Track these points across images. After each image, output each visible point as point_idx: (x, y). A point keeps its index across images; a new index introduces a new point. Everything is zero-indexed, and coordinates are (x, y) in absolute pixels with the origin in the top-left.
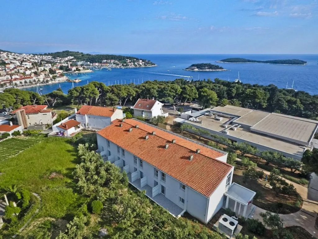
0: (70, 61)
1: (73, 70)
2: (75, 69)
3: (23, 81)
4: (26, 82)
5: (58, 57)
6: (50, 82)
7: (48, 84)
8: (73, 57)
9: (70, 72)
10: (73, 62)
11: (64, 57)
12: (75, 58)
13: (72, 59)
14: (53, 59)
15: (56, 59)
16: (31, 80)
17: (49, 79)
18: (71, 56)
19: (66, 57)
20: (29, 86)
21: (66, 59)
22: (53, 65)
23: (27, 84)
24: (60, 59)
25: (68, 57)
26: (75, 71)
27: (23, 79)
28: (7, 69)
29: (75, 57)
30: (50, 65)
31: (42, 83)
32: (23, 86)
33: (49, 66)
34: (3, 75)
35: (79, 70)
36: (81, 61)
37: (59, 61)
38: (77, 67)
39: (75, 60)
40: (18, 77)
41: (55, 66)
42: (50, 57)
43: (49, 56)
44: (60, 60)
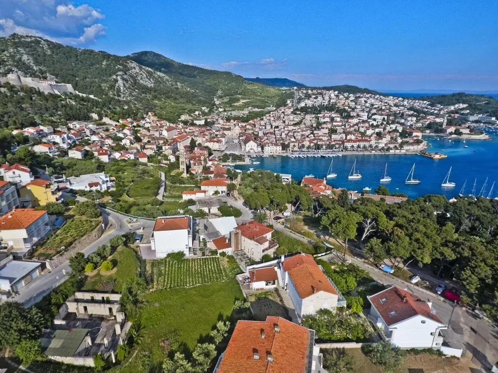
0: (456, 112)
1: (448, 132)
2: (454, 132)
3: (356, 145)
4: (359, 147)
5: (439, 103)
6: (392, 152)
7: (387, 153)
8: (465, 106)
9: (442, 135)
10: (463, 114)
11: (449, 105)
12: (470, 107)
13: (463, 109)
14: (429, 107)
15: (433, 108)
16: (367, 144)
17: (392, 146)
18: (464, 103)
19: (454, 104)
20: (361, 153)
21: (452, 108)
22: (420, 120)
23: (359, 149)
24: (442, 107)
25: (457, 106)
26: (451, 134)
27: (359, 141)
28: (347, 124)
29: (470, 105)
30: (414, 119)
31: (380, 150)
32: (354, 150)
33: (412, 121)
34: (339, 133)
35: (461, 134)
36: (479, 113)
37: (436, 112)
38: (458, 127)
39: (468, 111)
40: (353, 137)
41: (421, 121)
42: (425, 104)
43: (425, 102)
44: (440, 110)
